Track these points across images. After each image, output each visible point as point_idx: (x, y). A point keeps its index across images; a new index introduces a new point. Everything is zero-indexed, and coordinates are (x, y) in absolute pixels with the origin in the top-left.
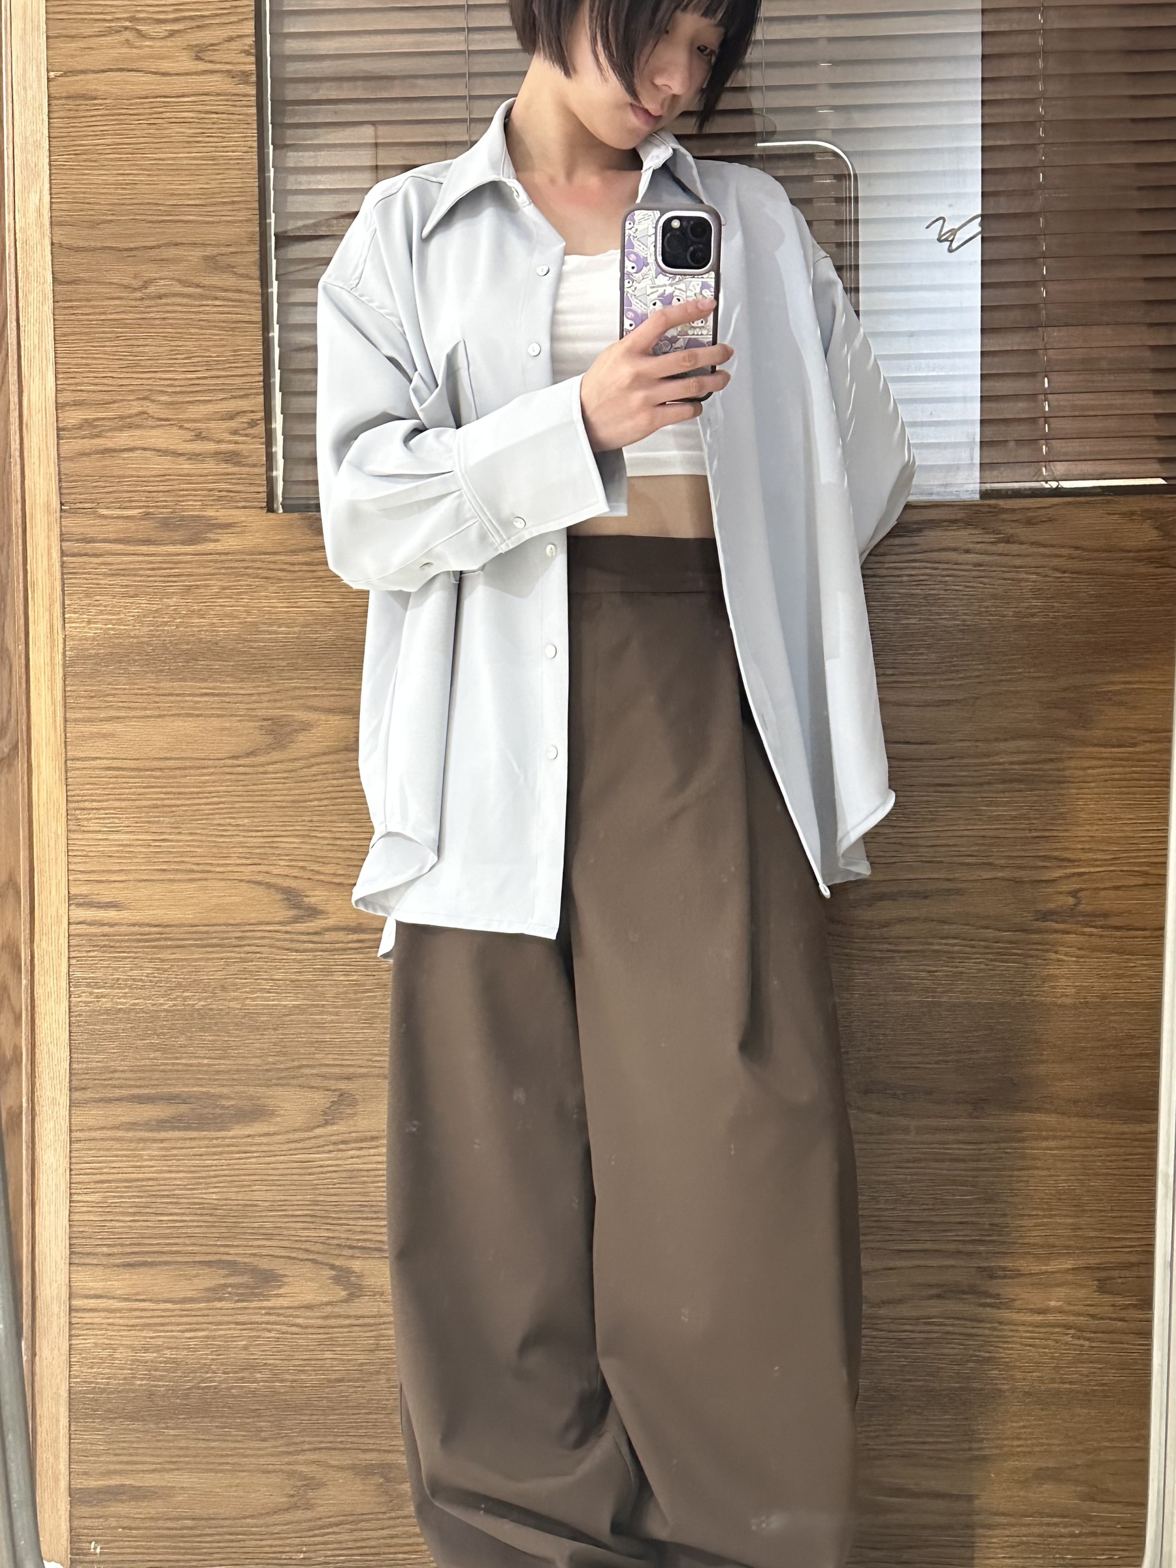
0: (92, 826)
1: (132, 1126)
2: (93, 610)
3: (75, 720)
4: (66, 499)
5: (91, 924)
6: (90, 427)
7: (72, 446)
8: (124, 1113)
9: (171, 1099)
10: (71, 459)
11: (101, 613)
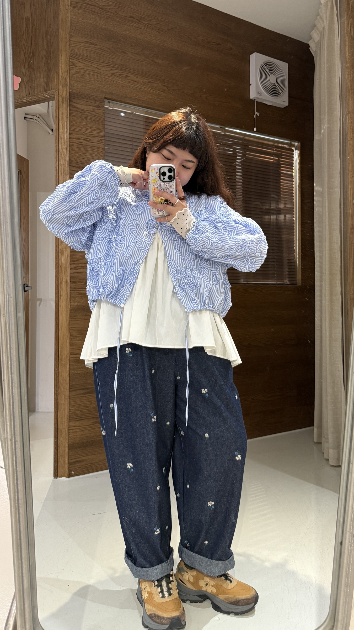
0: (74, 340)
1: (80, 394)
2: (76, 301)
3: (72, 321)
4: (71, 281)
5: (73, 358)
6: (76, 268)
7: (72, 271)
8: (79, 392)
9: (87, 389)
10: (72, 274)
11: (77, 301)
